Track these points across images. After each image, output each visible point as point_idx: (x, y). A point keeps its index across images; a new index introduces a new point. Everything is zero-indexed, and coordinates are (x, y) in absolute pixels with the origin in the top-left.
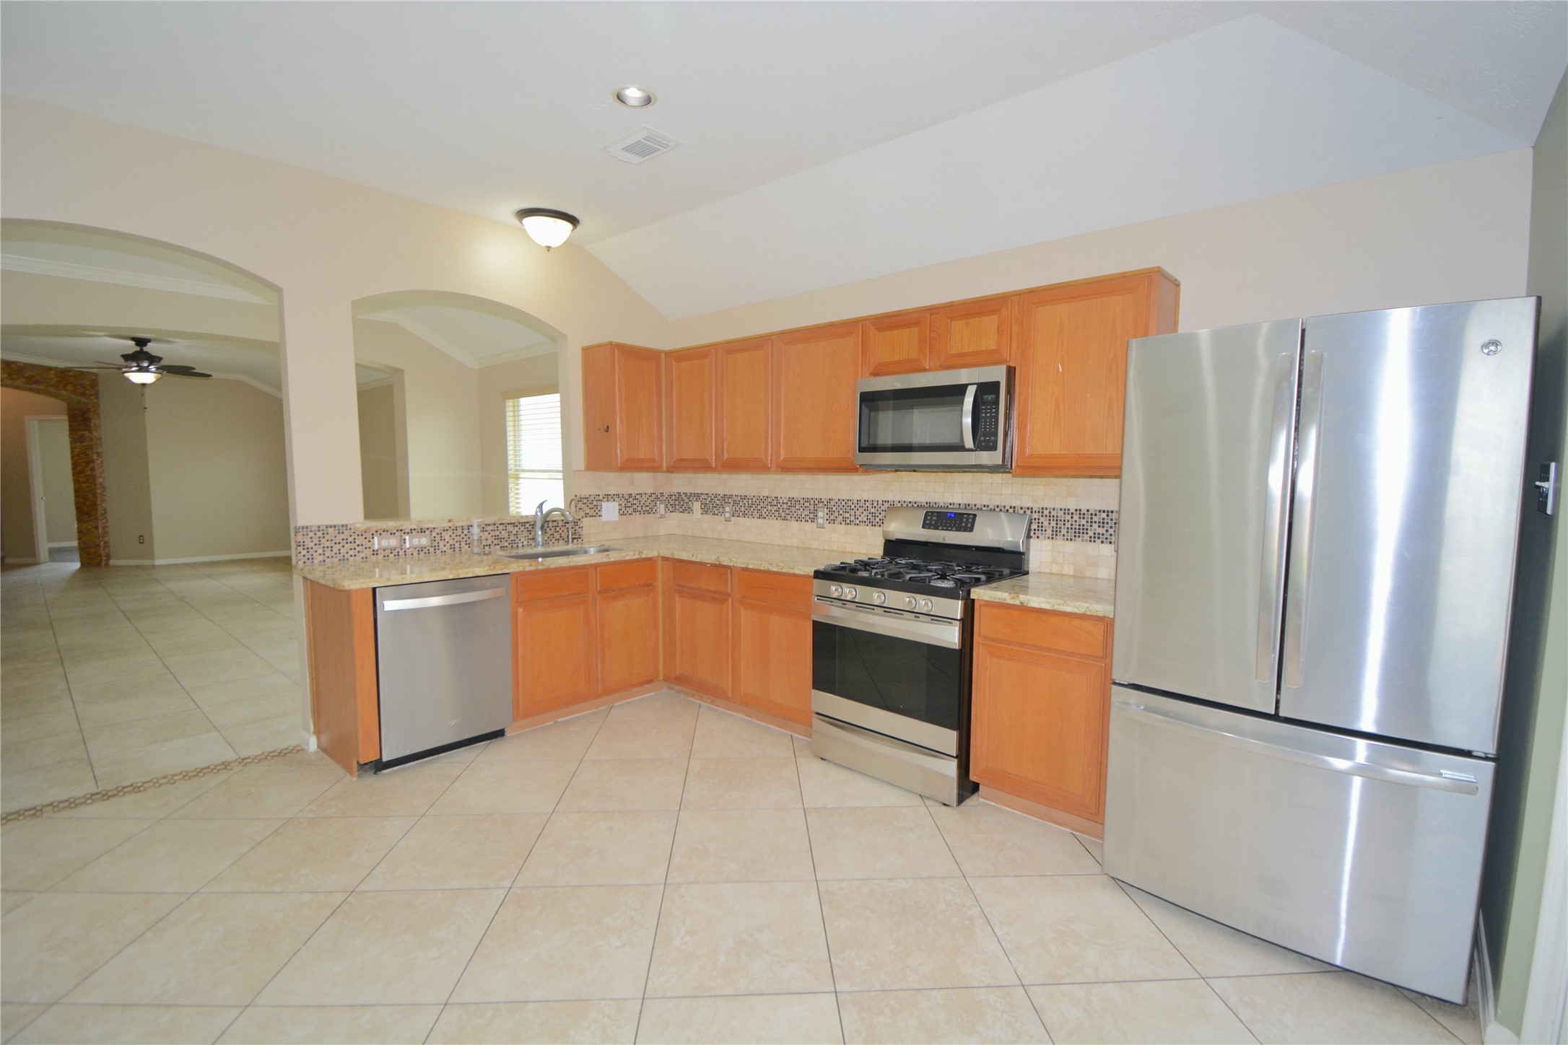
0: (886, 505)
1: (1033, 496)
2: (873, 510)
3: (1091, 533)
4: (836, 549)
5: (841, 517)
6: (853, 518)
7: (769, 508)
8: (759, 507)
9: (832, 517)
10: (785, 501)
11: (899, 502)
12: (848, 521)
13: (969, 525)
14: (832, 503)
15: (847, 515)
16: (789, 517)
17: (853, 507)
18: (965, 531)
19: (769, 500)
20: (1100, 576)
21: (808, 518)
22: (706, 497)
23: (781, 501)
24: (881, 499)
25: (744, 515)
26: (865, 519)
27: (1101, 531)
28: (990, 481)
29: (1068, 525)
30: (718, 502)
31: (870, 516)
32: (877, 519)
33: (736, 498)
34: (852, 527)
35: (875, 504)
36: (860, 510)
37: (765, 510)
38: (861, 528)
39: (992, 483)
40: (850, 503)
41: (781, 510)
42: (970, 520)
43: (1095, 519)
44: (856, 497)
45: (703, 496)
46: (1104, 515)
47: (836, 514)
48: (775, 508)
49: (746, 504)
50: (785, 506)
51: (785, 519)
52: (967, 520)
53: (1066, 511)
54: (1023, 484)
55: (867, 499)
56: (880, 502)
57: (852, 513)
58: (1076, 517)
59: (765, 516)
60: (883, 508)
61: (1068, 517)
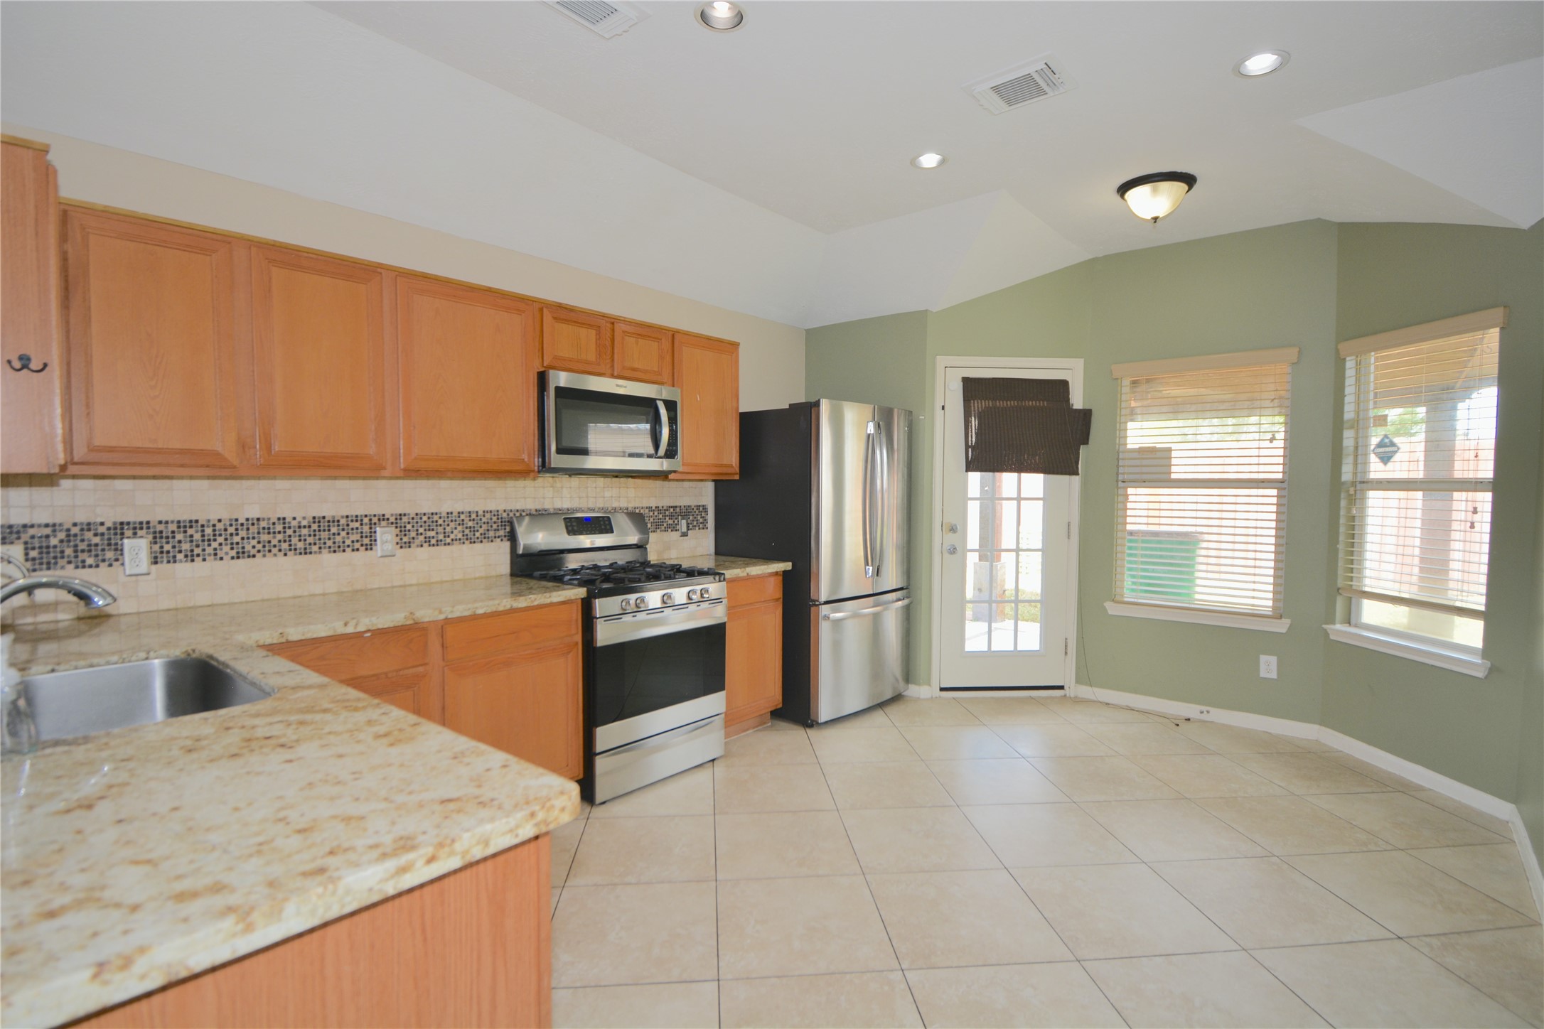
0: (488, 516)
1: (627, 497)
2: (470, 524)
3: (665, 525)
4: (414, 582)
5: (421, 538)
6: (441, 537)
7: (264, 537)
8: (237, 539)
9: (405, 539)
10: (304, 523)
11: (505, 511)
12: (433, 541)
13: (608, 527)
14: (405, 519)
15: (432, 534)
16: (315, 548)
17: (440, 522)
18: (607, 533)
19: (263, 524)
20: (672, 557)
21: (357, 545)
22: (48, 531)
23: (294, 523)
24: (480, 509)
25: (191, 557)
26: (460, 536)
27: (671, 522)
28: (594, 485)
29: (652, 520)
30: (97, 540)
31: (467, 531)
32: (478, 534)
33: (160, 528)
34: (442, 548)
35: (473, 516)
36: (452, 525)
37: (254, 542)
38: (456, 548)
39: (596, 487)
40: (436, 518)
41: (294, 540)
42: (607, 522)
43: (667, 513)
44: (444, 509)
45: (31, 531)
46: (672, 510)
47: (413, 534)
48: (280, 537)
49: (197, 536)
50: (305, 531)
51: (306, 552)
52: (604, 523)
53: (650, 508)
54: (620, 488)
55: (461, 510)
56: (481, 513)
57: (440, 529)
58: (656, 513)
59: (253, 552)
60: (484, 520)
61: (651, 514)
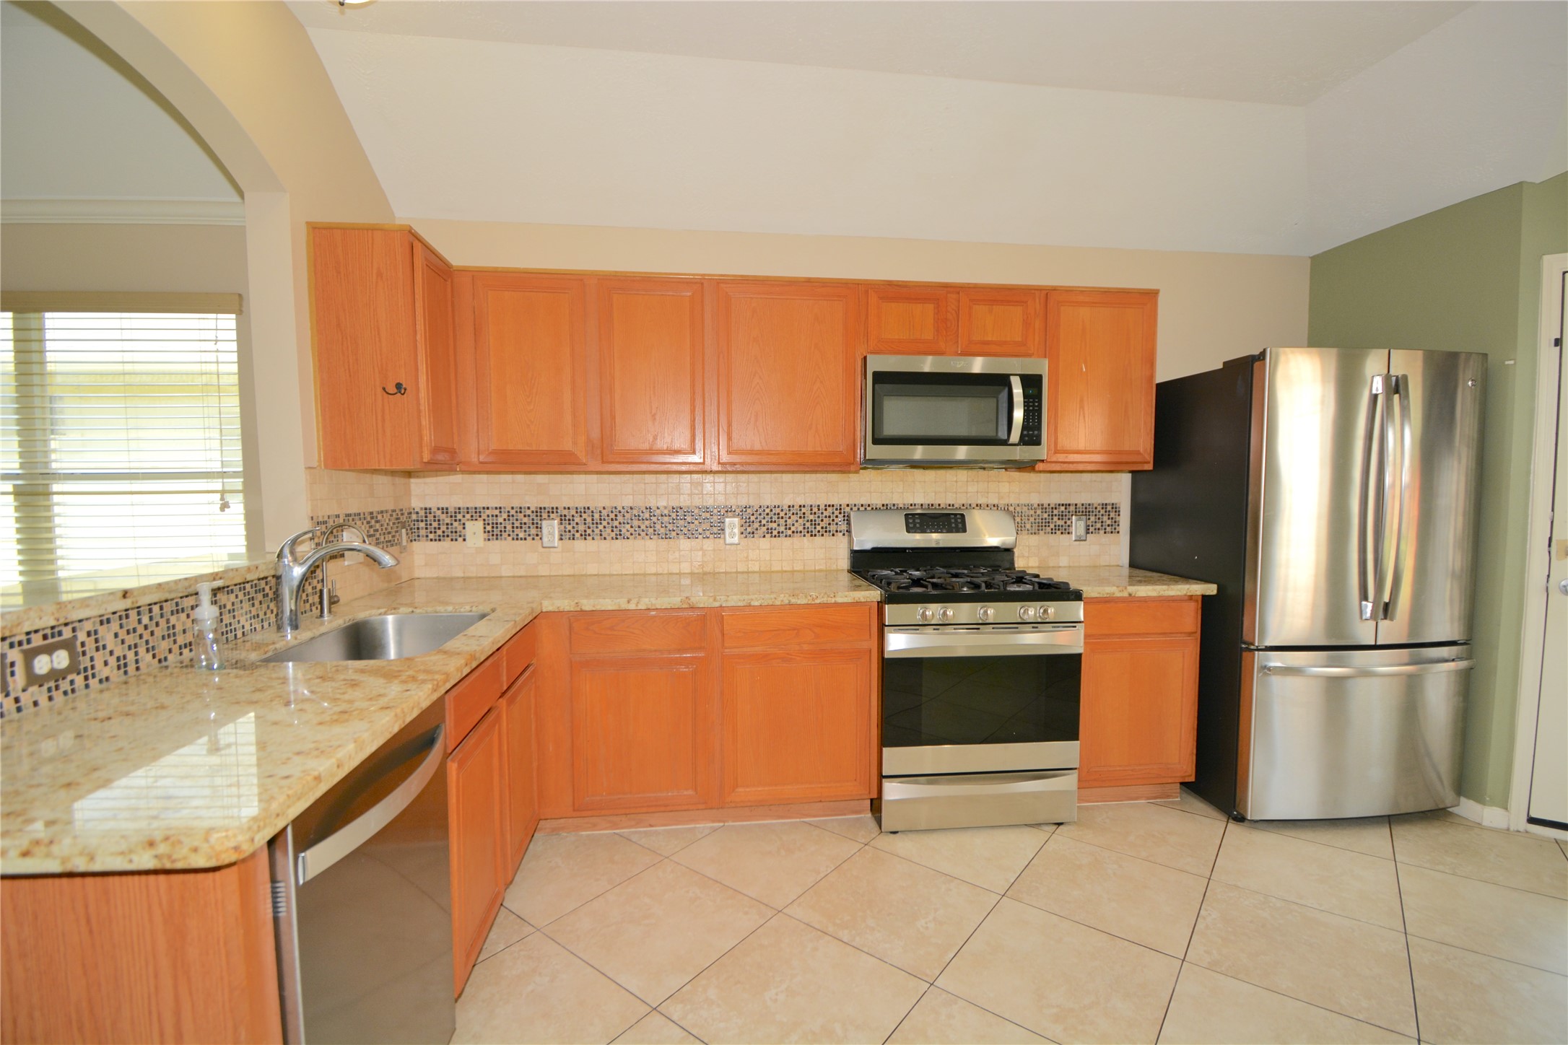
0: (830, 509)
1: (999, 493)
2: (812, 517)
3: (1052, 526)
4: (757, 569)
5: (764, 529)
6: (782, 529)
7: (636, 523)
8: (616, 523)
9: (749, 530)
10: (666, 512)
11: (848, 505)
12: (775, 533)
13: (960, 526)
14: (749, 511)
15: (774, 525)
16: (674, 534)
17: (782, 514)
18: (957, 531)
19: (635, 512)
20: (1061, 565)
21: (708, 533)
22: (497, 512)
23: (658, 512)
24: (822, 503)
25: (585, 536)
26: (801, 528)
27: (1061, 522)
29: (1032, 519)
30: (525, 520)
31: (808, 525)
32: (819, 528)
33: (565, 512)
34: (782, 540)
35: (815, 510)
36: (794, 518)
37: (628, 527)
38: (796, 540)
40: (777, 510)
41: (658, 526)
42: (959, 520)
43: (1055, 512)
44: (787, 501)
45: (488, 512)
46: (1063, 508)
47: (756, 525)
48: (647, 523)
49: (589, 520)
50: (666, 519)
51: (667, 537)
52: (956, 521)
53: (1030, 506)
54: (988, 482)
55: (802, 504)
56: (822, 507)
57: (782, 522)
58: (1039, 512)
59: (628, 534)
60: (826, 513)
61: (1032, 512)
